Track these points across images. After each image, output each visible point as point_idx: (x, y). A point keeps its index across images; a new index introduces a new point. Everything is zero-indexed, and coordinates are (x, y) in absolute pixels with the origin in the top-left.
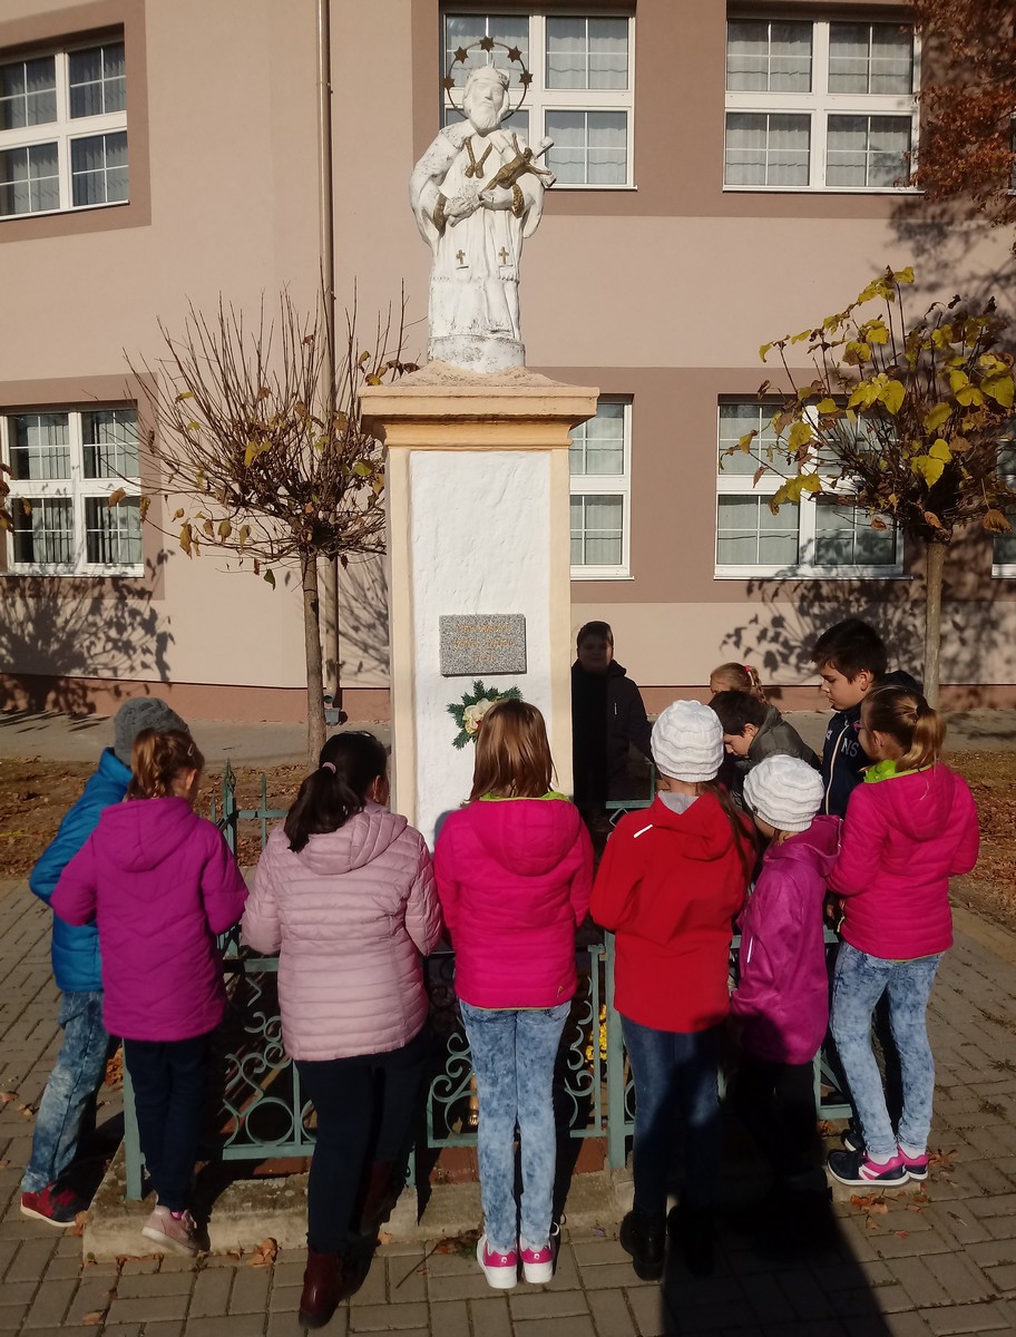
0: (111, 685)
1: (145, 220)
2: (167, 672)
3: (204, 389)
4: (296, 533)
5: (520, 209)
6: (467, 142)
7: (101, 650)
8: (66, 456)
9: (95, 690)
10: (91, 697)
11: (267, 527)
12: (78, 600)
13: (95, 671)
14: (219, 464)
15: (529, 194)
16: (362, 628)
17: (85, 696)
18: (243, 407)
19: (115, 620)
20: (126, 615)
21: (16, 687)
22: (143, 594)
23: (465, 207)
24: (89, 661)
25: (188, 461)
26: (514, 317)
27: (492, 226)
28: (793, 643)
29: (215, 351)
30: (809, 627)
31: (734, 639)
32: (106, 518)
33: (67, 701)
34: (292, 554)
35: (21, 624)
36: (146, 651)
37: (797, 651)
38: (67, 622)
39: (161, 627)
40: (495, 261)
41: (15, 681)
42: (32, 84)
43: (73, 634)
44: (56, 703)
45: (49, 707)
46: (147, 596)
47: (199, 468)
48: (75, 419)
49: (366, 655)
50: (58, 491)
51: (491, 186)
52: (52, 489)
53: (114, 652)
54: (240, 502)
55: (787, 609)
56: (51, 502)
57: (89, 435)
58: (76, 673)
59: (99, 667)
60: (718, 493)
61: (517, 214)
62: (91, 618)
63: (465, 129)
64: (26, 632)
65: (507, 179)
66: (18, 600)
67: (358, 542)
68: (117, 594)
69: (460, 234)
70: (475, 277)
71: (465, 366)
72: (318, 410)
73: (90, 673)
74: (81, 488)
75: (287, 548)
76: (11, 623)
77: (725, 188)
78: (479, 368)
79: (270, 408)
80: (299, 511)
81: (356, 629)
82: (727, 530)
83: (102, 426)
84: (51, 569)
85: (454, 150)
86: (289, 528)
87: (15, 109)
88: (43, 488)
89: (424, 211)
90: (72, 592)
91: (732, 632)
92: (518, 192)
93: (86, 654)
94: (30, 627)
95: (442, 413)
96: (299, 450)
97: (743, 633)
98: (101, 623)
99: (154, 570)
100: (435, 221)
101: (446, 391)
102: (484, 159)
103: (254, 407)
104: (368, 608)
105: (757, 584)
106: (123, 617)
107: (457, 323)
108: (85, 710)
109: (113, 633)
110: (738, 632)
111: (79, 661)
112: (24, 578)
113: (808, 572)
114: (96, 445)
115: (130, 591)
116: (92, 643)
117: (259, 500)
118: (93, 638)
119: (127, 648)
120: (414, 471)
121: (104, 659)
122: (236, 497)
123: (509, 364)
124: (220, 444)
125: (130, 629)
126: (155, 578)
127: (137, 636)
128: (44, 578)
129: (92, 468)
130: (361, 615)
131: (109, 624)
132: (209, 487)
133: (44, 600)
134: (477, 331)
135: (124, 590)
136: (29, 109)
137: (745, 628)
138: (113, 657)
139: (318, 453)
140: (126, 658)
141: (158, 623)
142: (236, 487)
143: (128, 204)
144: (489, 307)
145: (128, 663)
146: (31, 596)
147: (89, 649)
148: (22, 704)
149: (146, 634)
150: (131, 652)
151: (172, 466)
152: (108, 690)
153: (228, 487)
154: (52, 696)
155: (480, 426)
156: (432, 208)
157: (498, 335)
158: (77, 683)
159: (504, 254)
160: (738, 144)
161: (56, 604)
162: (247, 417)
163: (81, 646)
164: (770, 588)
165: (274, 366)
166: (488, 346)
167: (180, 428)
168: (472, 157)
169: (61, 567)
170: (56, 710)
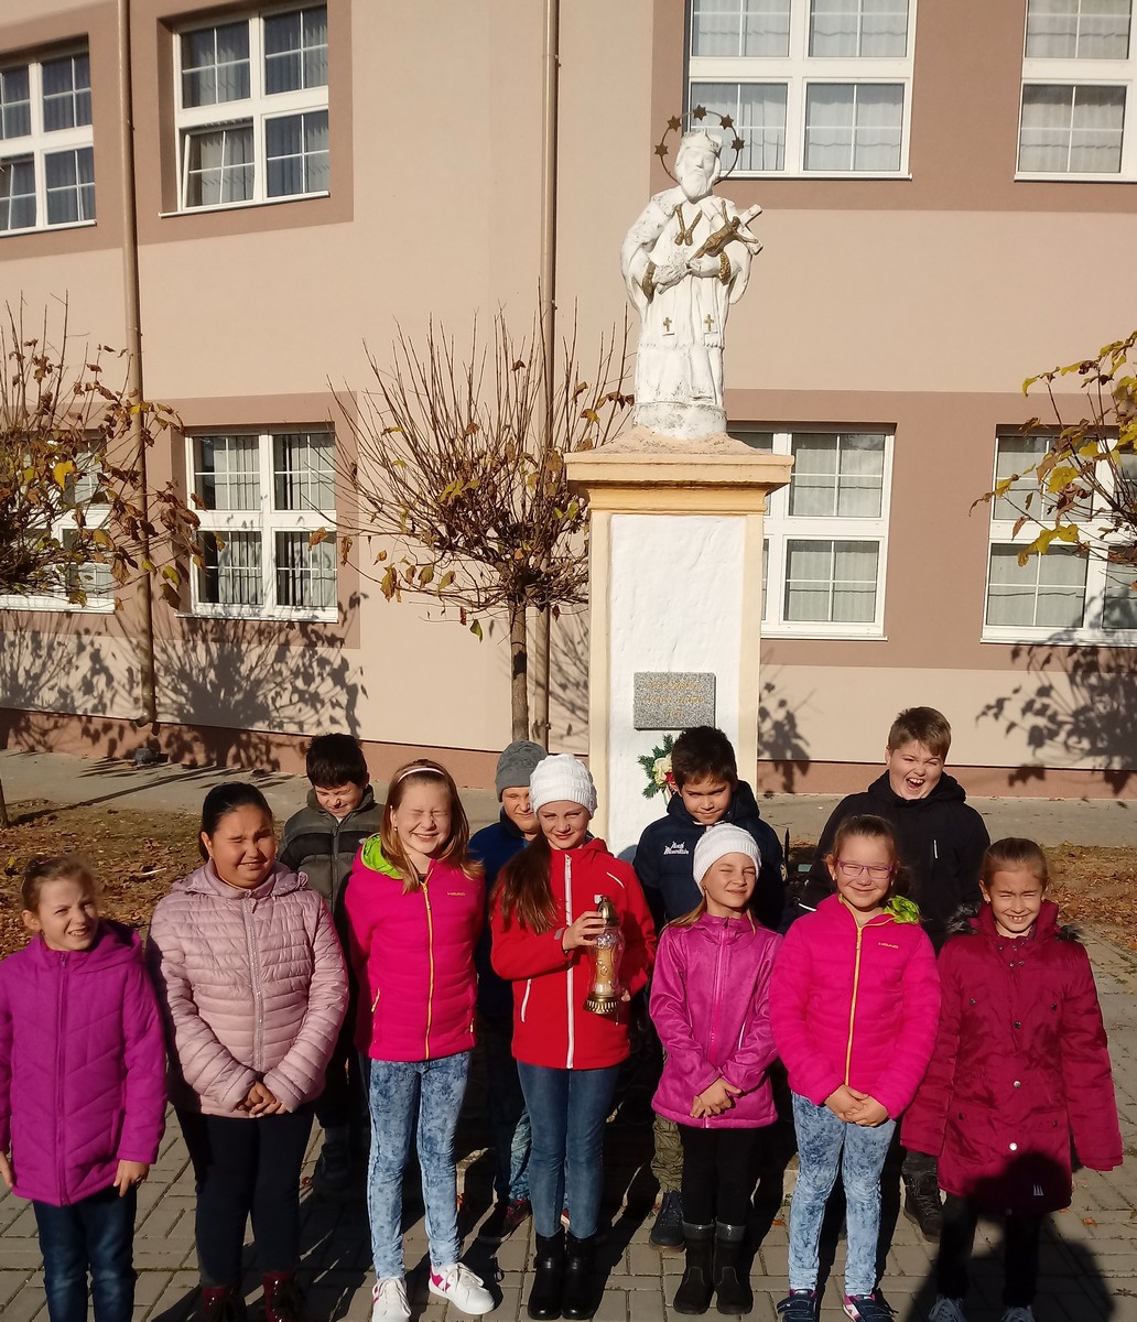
0: (297, 741)
1: (348, 216)
2: (357, 728)
3: (412, 421)
4: (505, 580)
5: (727, 278)
6: (678, 210)
7: (288, 702)
8: (255, 484)
9: (280, 745)
10: (274, 753)
11: (474, 573)
12: (264, 646)
13: (281, 725)
14: (424, 503)
15: (736, 262)
16: (570, 686)
17: (268, 751)
18: (452, 441)
19: (302, 670)
20: (315, 664)
21: (195, 739)
22: (332, 641)
23: (673, 276)
24: (275, 714)
25: (393, 500)
26: (717, 383)
27: (699, 294)
28: (1061, 718)
29: (424, 382)
30: (1084, 698)
31: (994, 710)
32: (297, 557)
33: (249, 758)
34: (501, 603)
35: (202, 670)
36: (335, 705)
37: (1068, 727)
38: (252, 669)
39: (351, 677)
40: (701, 328)
41: (196, 733)
42: (222, 52)
43: (258, 683)
44: (237, 759)
45: (229, 762)
46: (338, 644)
47: (404, 507)
48: (266, 442)
49: (574, 716)
50: (245, 523)
51: (699, 255)
52: (237, 521)
53: (300, 705)
54: (446, 545)
55: (1058, 678)
56: (237, 536)
57: (281, 461)
58: (260, 726)
59: (285, 720)
60: (991, 541)
61: (724, 282)
62: (277, 667)
63: (676, 196)
64: (208, 681)
65: (715, 247)
66: (200, 643)
67: (570, 592)
68: (305, 641)
69: (667, 301)
70: (680, 344)
71: (667, 433)
72: (533, 445)
73: (275, 727)
74: (271, 522)
75: (495, 596)
76: (191, 669)
77: (1019, 176)
78: (680, 435)
79: (480, 442)
80: (508, 556)
81: (564, 687)
82: (999, 585)
83: (295, 451)
84: (235, 610)
85: (665, 218)
86: (497, 575)
87: (203, 82)
88: (228, 521)
89: (634, 278)
90: (256, 638)
91: (993, 703)
92: (725, 260)
93: (272, 707)
94: (212, 675)
95: (642, 479)
96: (510, 491)
97: (1006, 704)
98: (286, 673)
99: (345, 614)
100: (644, 288)
101: (646, 458)
102: (694, 226)
103: (464, 439)
104: (578, 662)
105: (1027, 648)
106: (311, 666)
107: (661, 389)
108: (267, 768)
109: (300, 683)
110: (1000, 704)
111: (263, 713)
112: (206, 619)
113: (1086, 635)
114: (288, 472)
115: (319, 637)
116: (278, 694)
117: (467, 543)
118: (278, 689)
119: (314, 700)
120: (615, 534)
121: (290, 712)
122: (442, 540)
123: (710, 431)
124: (426, 481)
125: (318, 679)
126: (346, 624)
127: (326, 688)
128: (227, 620)
129: (283, 501)
130: (570, 672)
131: (296, 674)
132: (414, 527)
133: (228, 646)
134: (680, 398)
135: (313, 636)
136: (219, 82)
137: (1009, 699)
138: (300, 710)
139: (531, 492)
140: (313, 712)
141: (347, 675)
142: (443, 529)
143: (329, 196)
144: (692, 374)
145: (316, 718)
146: (214, 640)
147: (274, 700)
148: (201, 758)
149: (335, 685)
150: (319, 706)
151: (375, 504)
152: (294, 747)
153: (434, 530)
154: (233, 750)
155: (678, 492)
156: (641, 275)
157: (700, 402)
158: (260, 738)
159: (709, 321)
160: (1037, 123)
161: (240, 650)
162: (455, 452)
163: (266, 697)
164: (1042, 654)
165: (486, 398)
166: (690, 414)
167: (385, 463)
168: (682, 225)
169: (246, 608)
170: (238, 766)
